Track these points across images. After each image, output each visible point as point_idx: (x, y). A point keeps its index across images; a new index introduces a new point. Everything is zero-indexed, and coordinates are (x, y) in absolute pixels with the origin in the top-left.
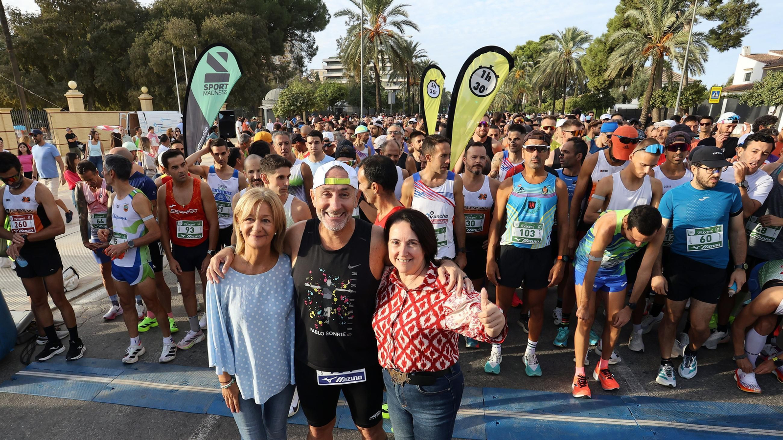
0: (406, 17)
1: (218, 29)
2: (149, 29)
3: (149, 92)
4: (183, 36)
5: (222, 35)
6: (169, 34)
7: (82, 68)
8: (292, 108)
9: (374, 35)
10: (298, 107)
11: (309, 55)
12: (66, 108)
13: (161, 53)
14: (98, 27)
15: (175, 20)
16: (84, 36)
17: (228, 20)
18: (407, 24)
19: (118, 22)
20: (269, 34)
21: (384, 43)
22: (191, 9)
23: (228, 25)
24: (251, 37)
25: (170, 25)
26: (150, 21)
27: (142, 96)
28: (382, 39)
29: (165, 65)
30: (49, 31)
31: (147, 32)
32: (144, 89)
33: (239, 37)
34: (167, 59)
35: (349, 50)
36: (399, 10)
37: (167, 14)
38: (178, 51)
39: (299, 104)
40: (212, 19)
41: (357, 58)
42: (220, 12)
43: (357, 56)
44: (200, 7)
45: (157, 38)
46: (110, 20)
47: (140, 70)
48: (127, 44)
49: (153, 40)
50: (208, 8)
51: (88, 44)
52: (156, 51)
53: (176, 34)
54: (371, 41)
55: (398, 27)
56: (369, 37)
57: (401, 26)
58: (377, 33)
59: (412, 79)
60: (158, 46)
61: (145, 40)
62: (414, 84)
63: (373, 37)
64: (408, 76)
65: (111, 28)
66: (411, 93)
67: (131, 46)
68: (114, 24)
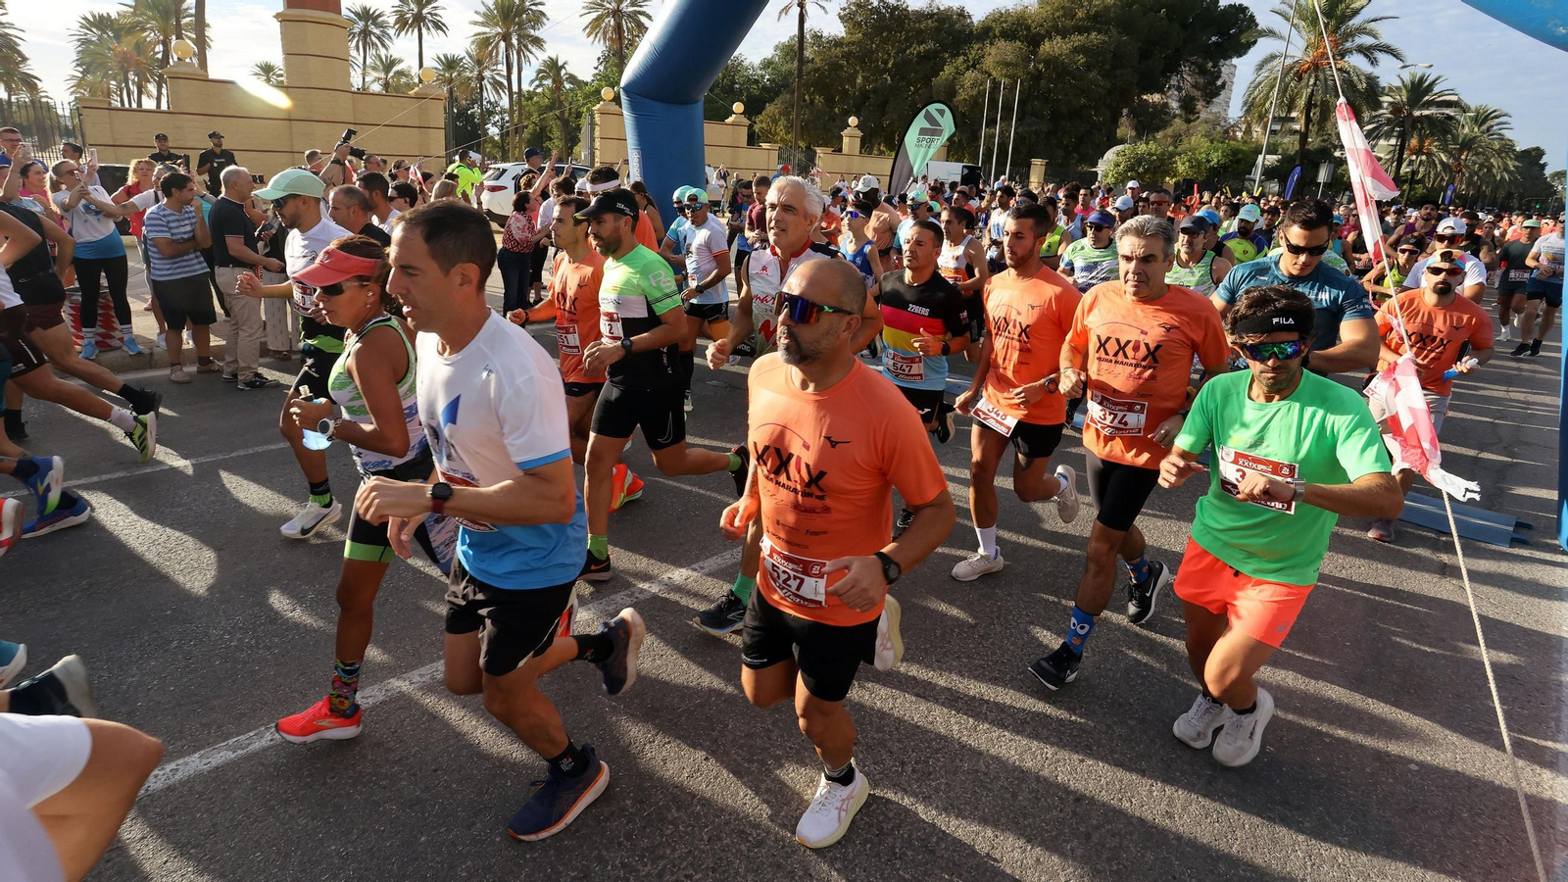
1: (1060, 55)
2: (965, 54)
4: (1007, 64)
5: (1063, 62)
6: (988, 62)
7: (872, 101)
8: (1129, 174)
9: (1309, 68)
11: (1207, 95)
12: (840, 150)
13: (973, 86)
14: (904, 51)
15: (1001, 44)
16: (886, 62)
17: (1076, 44)
18: (1380, 51)
19: (931, 45)
20: (1139, 63)
21: (1323, 81)
22: (1028, 28)
23: (1076, 50)
24: (1108, 67)
25: (993, 51)
26: (971, 43)
28: (1321, 76)
29: (975, 103)
30: (847, 56)
31: (961, 58)
33: (1089, 67)
34: (979, 93)
35: (1256, 93)
36: (1365, 29)
37: (994, 34)
38: (996, 86)
39: (1141, 170)
40: (1055, 42)
41: (1267, 105)
42: (1064, 33)
43: (1269, 102)
44: (1042, 26)
45: (974, 66)
46: (920, 43)
48: (937, 70)
49: (967, 69)
50: (1053, 26)
51: (889, 71)
52: (968, 84)
53: (997, 63)
54: (1300, 79)
55: (1366, 56)
56: (1298, 71)
57: (1372, 53)
58: (1316, 67)
59: (1414, 142)
60: (970, 76)
61: (957, 68)
62: (1418, 152)
63: (1306, 72)
64: (1403, 138)
65: (920, 52)
66: (1406, 168)
67: (937, 75)
68: (922, 48)
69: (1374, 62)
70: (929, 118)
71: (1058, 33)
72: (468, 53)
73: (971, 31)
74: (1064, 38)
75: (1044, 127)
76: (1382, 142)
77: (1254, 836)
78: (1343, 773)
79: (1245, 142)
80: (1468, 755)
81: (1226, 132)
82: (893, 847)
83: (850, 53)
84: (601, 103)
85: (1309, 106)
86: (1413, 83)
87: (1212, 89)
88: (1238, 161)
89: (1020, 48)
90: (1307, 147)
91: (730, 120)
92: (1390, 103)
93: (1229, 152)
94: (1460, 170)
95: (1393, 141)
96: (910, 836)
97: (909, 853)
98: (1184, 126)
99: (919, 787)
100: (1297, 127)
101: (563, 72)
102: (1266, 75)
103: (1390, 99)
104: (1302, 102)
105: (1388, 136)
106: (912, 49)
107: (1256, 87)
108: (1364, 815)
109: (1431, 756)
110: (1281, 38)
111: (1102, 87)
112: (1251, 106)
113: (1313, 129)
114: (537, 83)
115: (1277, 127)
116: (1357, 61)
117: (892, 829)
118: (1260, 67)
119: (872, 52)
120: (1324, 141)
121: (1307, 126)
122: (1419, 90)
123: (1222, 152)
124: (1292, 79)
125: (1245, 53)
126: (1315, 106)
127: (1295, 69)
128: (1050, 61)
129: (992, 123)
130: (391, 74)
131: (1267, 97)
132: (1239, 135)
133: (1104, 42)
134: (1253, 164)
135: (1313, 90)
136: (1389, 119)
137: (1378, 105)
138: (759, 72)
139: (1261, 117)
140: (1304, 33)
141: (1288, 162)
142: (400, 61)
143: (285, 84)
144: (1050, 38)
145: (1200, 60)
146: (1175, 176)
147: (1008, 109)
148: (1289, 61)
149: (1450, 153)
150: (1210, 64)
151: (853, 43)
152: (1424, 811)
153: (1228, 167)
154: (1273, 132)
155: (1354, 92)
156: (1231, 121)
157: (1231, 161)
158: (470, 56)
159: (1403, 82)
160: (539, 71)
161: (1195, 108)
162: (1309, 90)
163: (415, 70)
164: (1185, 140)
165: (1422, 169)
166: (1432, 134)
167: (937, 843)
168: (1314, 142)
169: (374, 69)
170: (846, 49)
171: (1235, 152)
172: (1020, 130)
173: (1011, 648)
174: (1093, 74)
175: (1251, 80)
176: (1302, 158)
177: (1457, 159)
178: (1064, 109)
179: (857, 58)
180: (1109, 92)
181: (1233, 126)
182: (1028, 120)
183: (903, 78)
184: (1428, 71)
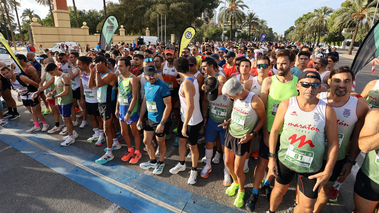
0: (243, 3)
2: (152, 8)
3: (149, 29)
4: (162, 10)
5: (176, 10)
6: (158, 10)
7: (129, 21)
9: (230, 10)
12: (119, 34)
13: (154, 16)
14: (136, 7)
15: (160, 5)
16: (131, 10)
17: (179, 5)
18: (244, 6)
19: (143, 6)
20: (194, 10)
21: (234, 13)
22: (167, 1)
23: (179, 6)
24: (187, 11)
25: (159, 7)
26: (153, 5)
27: (147, 31)
28: (233, 12)
29: (155, 20)
30: (120, 9)
31: (151, 9)
32: (147, 28)
33: (182, 11)
34: (156, 18)
35: (220, 16)
38: (160, 16)
39: (196, 36)
40: (173, 4)
41: (223, 19)
45: (154, 11)
47: (147, 22)
48: (145, 12)
51: (132, 13)
52: (153, 15)
53: (160, 10)
54: (229, 13)
55: (241, 7)
56: (228, 11)
57: (242, 7)
58: (232, 10)
59: (252, 27)
60: (153, 13)
61: (150, 11)
62: (253, 29)
63: (230, 11)
64: (250, 26)
65: (140, 8)
66: (251, 33)
67: (145, 13)
68: (141, 6)
69: (243, 9)
70: (109, 22)
71: (174, 2)
73: (153, 2)
74: (175, 3)
75: (173, 26)
76: (246, 27)
79: (220, 28)
81: (216, 26)
83: (121, 8)
84: (33, 23)
85: (231, 20)
86: (250, 14)
87: (211, 16)
88: (218, 33)
89: (165, 6)
90: (232, 29)
91: (82, 27)
92: (247, 19)
93: (216, 30)
94: (260, 33)
95: (248, 27)
98: (207, 25)
100: (230, 24)
101: (32, 14)
102: (222, 12)
103: (247, 18)
104: (230, 18)
105: (247, 26)
106: (138, 7)
107: (220, 15)
110: (224, 3)
111: (186, 16)
112: (220, 20)
113: (233, 25)
114: (23, 17)
116: (240, 8)
118: (220, 10)
119: (128, 8)
120: (235, 27)
121: (232, 24)
122: (251, 16)
123: (215, 31)
124: (227, 13)
125: (217, 8)
126: (233, 20)
127: (228, 10)
128: (173, 9)
129: (160, 25)
131: (222, 17)
132: (219, 26)
133: (185, 4)
134: (222, 33)
135: (232, 15)
136: (247, 22)
137: (245, 19)
139: (222, 22)
140: (228, 2)
141: (228, 32)
144: (172, 4)
145: (208, 9)
146: (204, 37)
147: (163, 21)
148: (226, 9)
149: (258, 29)
150: (210, 10)
151: (122, 5)
153: (216, 34)
154: (225, 26)
155: (240, 15)
156: (216, 23)
157: (217, 32)
159: (248, 14)
160: (23, 14)
161: (208, 20)
162: (231, 15)
164: (208, 28)
165: (254, 33)
166: (255, 25)
168: (233, 28)
170: (120, 7)
171: (217, 30)
174: (184, 12)
175: (219, 13)
176: (231, 32)
177: (259, 30)
178: (177, 21)
179: (123, 9)
180: (188, 17)
181: (217, 25)
182: (169, 24)
183: (137, 14)
184: (253, 12)
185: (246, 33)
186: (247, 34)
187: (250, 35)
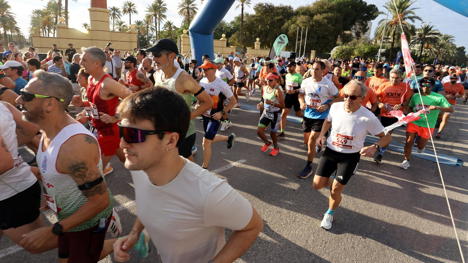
0: (415, 14)
1: (320, 20)
2: (291, 20)
4: (304, 22)
5: (320, 22)
6: (298, 22)
7: (263, 33)
8: (340, 55)
9: (394, 23)
10: (343, 55)
11: (363, 31)
12: (254, 48)
13: (294, 29)
14: (273, 19)
15: (302, 16)
16: (268, 22)
17: (324, 16)
18: (416, 18)
19: (281, 17)
20: (343, 22)
22: (310, 12)
23: (324, 18)
24: (334, 23)
25: (300, 18)
26: (293, 16)
28: (398, 26)
29: (294, 34)
30: (256, 20)
31: (290, 21)
33: (328, 23)
34: (295, 31)
35: (378, 31)
36: (410, 12)
37: (300, 13)
38: (300, 29)
41: (382, 34)
42: (321, 13)
44: (314, 11)
45: (294, 23)
46: (278, 16)
48: (283, 24)
49: (292, 24)
50: (317, 11)
51: (268, 24)
52: (292, 28)
53: (301, 22)
54: (391, 26)
55: (411, 20)
57: (413, 19)
58: (396, 23)
59: (426, 45)
60: (293, 26)
61: (289, 24)
62: (427, 48)
63: (393, 25)
64: (423, 44)
65: (278, 19)
66: (423, 53)
67: (283, 26)
68: (278, 18)
69: (413, 21)
70: (281, 38)
71: (319, 13)
72: (144, 20)
73: (293, 13)
74: (321, 14)
75: (315, 41)
76: (416, 45)
77: (379, 254)
78: (406, 235)
79: (375, 45)
80: (444, 230)
81: (369, 42)
82: (270, 257)
84: (183, 34)
85: (394, 35)
86: (425, 28)
87: (365, 29)
88: (373, 51)
89: (307, 18)
90: (394, 47)
91: (221, 39)
92: (419, 34)
93: (370, 48)
94: (440, 54)
95: (419, 45)
96: (275, 253)
97: (275, 258)
98: (357, 41)
99: (278, 238)
100: (391, 41)
101: (172, 25)
102: (381, 25)
103: (418, 32)
104: (392, 33)
105: (418, 43)
106: (275, 18)
107: (378, 29)
108: (412, 248)
109: (432, 230)
110: (386, 14)
111: (332, 29)
112: (377, 35)
113: (395, 41)
114: (164, 28)
115: (385, 41)
116: (408, 21)
117: (270, 251)
118: (380, 23)
119: (263, 19)
120: (399, 45)
121: (393, 40)
122: (427, 30)
123: (368, 48)
124: (389, 26)
125: (375, 19)
126: (396, 34)
127: (390, 23)
128: (316, 22)
129: (299, 40)
130: (121, 26)
131: (381, 32)
132: (373, 43)
133: (333, 16)
134: (378, 52)
136: (418, 38)
137: (415, 34)
138: (230, 25)
139: (380, 38)
140: (392, 13)
141: (388, 50)
142: (124, 22)
143: (91, 29)
144: (317, 15)
145: (361, 21)
146: (354, 55)
147: (304, 36)
148: (388, 21)
149: (437, 49)
150: (364, 22)
151: (258, 16)
152: (430, 247)
153: (370, 53)
154: (384, 42)
155: (407, 30)
157: (371, 51)
158: (145, 21)
159: (422, 27)
160: (165, 25)
161: (360, 35)
162: (394, 30)
163: (128, 25)
164: (357, 45)
165: (428, 53)
166: (431, 43)
167: (283, 255)
168: (396, 45)
169: (117, 25)
170: (256, 18)
171: (372, 48)
172: (308, 42)
173: (305, 197)
174: (329, 25)
175: (377, 27)
176: (392, 51)
177: (439, 50)
178: (321, 36)
179: (259, 21)
180: (334, 31)
181: (371, 40)
182: (310, 39)
183: (273, 27)
184: (430, 24)
185: (415, 53)
186: (417, 55)
187: (421, 56)
